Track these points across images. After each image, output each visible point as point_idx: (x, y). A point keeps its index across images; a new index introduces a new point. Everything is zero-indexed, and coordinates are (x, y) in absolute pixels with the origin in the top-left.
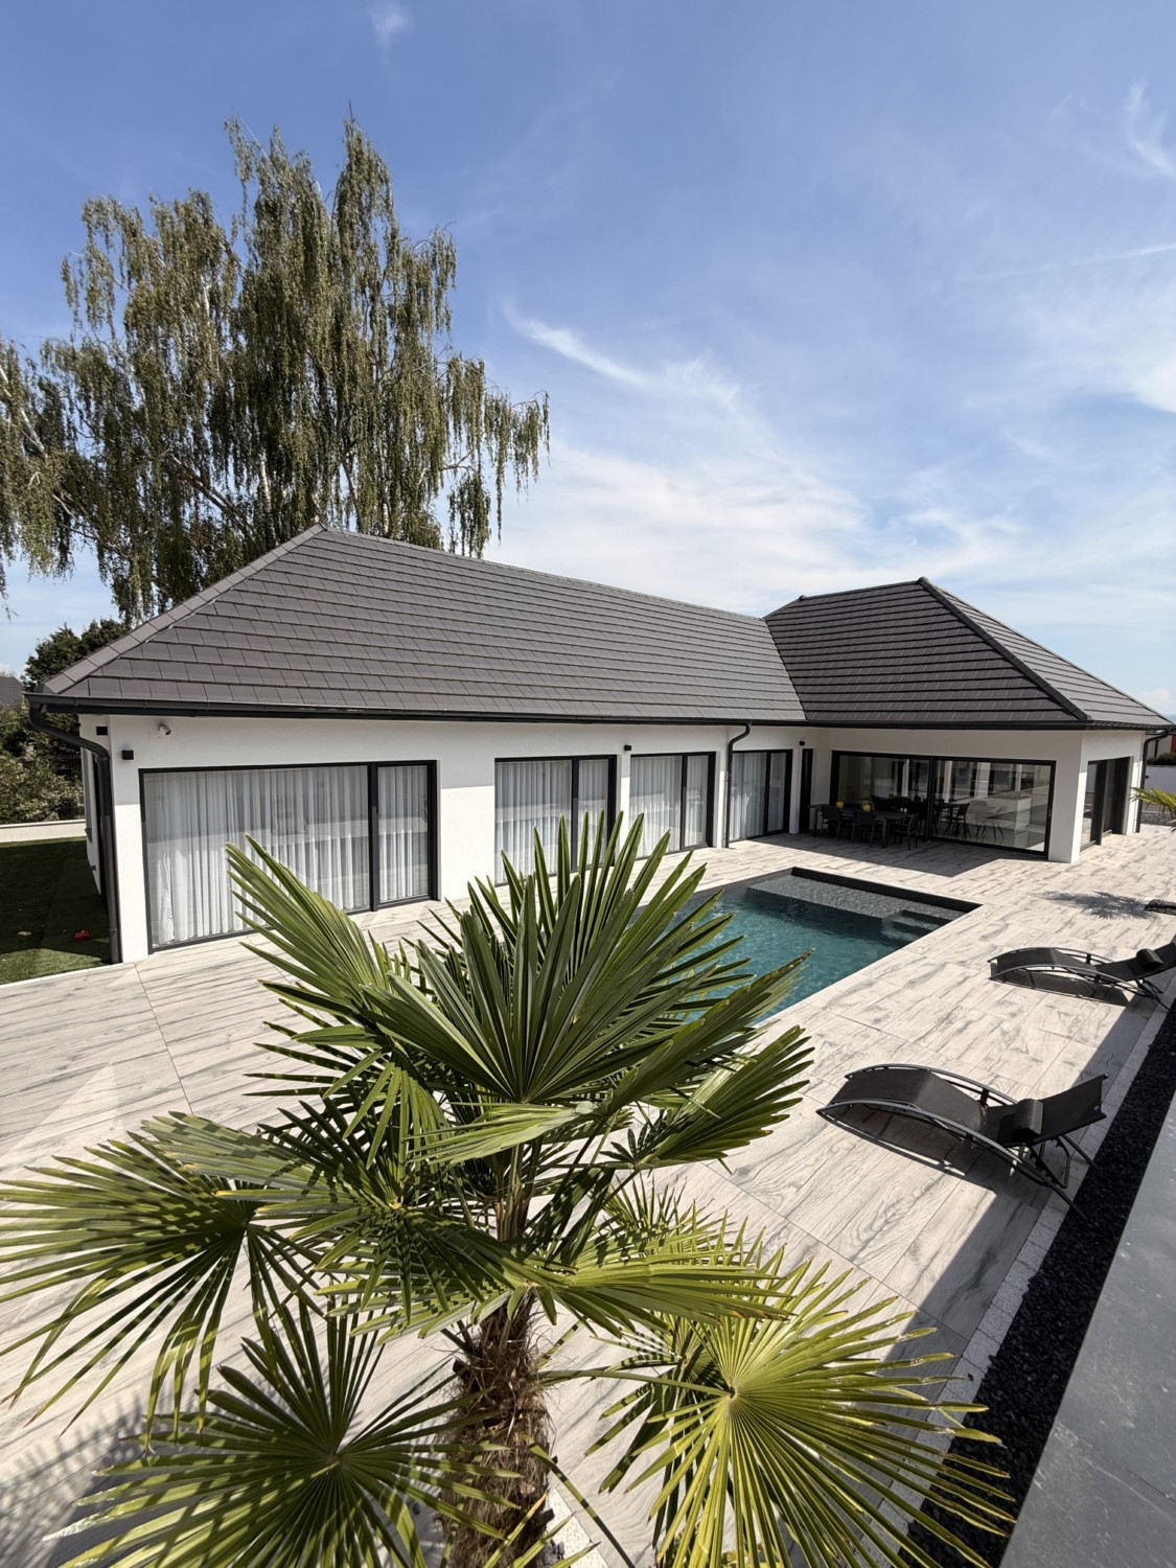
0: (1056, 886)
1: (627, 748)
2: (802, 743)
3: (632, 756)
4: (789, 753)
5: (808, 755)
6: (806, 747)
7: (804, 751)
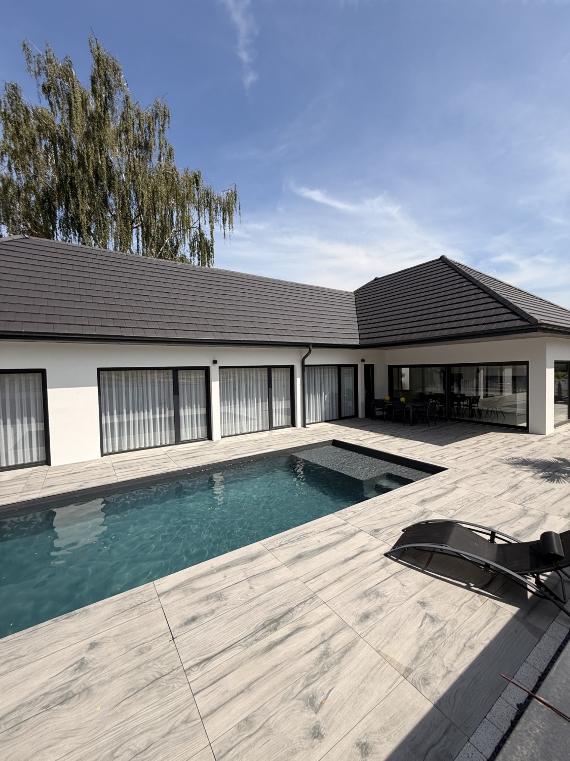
0: (522, 453)
1: (215, 362)
2: (363, 361)
3: (220, 368)
4: (355, 367)
5: (369, 369)
6: (366, 363)
7: (365, 365)
